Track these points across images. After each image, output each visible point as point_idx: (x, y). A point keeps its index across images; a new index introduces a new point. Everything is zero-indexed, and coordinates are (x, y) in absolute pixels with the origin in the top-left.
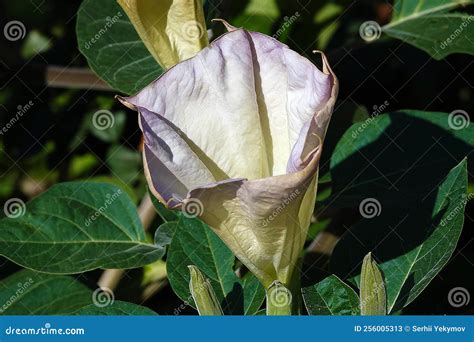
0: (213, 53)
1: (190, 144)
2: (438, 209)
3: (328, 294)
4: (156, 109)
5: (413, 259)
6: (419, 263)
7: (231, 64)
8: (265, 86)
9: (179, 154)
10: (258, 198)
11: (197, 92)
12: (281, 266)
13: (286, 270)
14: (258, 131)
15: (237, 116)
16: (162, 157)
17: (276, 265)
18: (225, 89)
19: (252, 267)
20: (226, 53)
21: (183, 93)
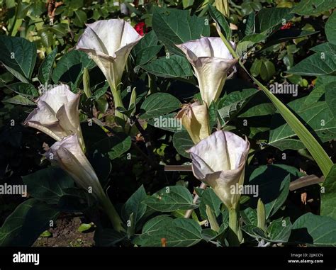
0: (213, 136)
1: (206, 164)
2: (281, 188)
3: (248, 213)
4: (196, 153)
5: (274, 203)
6: (276, 204)
7: (218, 140)
8: (228, 148)
9: (203, 166)
10: (226, 177)
11: (208, 149)
12: (233, 203)
13: (235, 204)
14: (226, 161)
15: (220, 155)
16: (197, 166)
17: (232, 202)
18: (216, 148)
19: (225, 203)
20: (217, 137)
21: (204, 149)
